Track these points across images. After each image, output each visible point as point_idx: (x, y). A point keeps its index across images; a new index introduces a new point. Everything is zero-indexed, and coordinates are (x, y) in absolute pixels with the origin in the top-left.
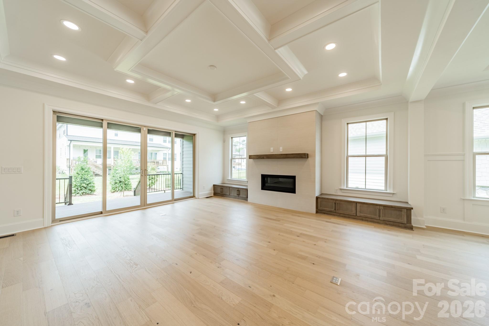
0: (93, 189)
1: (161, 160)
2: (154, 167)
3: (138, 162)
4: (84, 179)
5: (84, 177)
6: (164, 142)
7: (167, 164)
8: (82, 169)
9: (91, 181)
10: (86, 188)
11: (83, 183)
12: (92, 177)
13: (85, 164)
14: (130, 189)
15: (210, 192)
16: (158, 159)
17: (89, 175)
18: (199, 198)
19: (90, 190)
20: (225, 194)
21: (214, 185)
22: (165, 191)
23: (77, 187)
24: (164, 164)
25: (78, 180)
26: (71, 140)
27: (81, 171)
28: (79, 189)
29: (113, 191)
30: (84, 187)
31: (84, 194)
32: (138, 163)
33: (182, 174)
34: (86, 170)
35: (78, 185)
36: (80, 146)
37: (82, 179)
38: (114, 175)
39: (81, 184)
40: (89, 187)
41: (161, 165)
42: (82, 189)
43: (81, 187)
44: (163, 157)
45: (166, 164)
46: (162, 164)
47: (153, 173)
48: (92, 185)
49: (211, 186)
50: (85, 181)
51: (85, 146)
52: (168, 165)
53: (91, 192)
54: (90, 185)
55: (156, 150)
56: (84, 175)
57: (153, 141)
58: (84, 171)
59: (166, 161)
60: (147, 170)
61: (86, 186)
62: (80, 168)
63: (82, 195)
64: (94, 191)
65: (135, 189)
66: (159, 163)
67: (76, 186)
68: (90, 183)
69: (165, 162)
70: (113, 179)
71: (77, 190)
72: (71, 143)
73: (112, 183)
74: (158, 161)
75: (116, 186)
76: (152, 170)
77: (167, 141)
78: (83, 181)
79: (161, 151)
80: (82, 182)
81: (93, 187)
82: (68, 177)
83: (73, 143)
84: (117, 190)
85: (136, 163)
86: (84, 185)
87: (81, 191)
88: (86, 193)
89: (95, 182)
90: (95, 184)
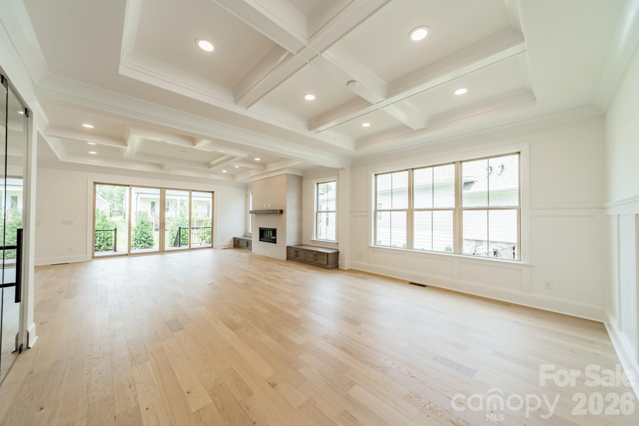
0: (152, 243)
4: (143, 232)
5: (143, 231)
8: (142, 223)
9: (150, 235)
10: (145, 242)
11: (142, 237)
12: (151, 231)
13: (145, 217)
15: (230, 244)
17: (149, 229)
18: (216, 249)
19: (149, 244)
20: (240, 246)
21: (234, 238)
23: (136, 241)
25: (138, 233)
26: (138, 193)
27: (141, 225)
28: (139, 242)
30: (143, 241)
31: (143, 247)
34: (146, 224)
35: (138, 238)
36: (147, 199)
37: (141, 232)
38: (172, 229)
39: (141, 238)
40: (148, 241)
42: (141, 243)
43: (140, 241)
48: (150, 238)
49: (231, 238)
50: (144, 235)
51: (153, 199)
53: (149, 246)
54: (148, 239)
56: (144, 229)
58: (143, 225)
60: (165, 224)
61: (145, 239)
62: (140, 222)
63: (141, 248)
64: (153, 245)
67: (136, 239)
68: (149, 237)
70: (171, 233)
71: (137, 243)
72: (138, 196)
73: (171, 237)
78: (143, 234)
80: (141, 235)
81: (152, 240)
82: (114, 229)
83: (140, 196)
86: (143, 238)
87: (140, 245)
88: (145, 246)
89: (153, 236)
90: (153, 238)
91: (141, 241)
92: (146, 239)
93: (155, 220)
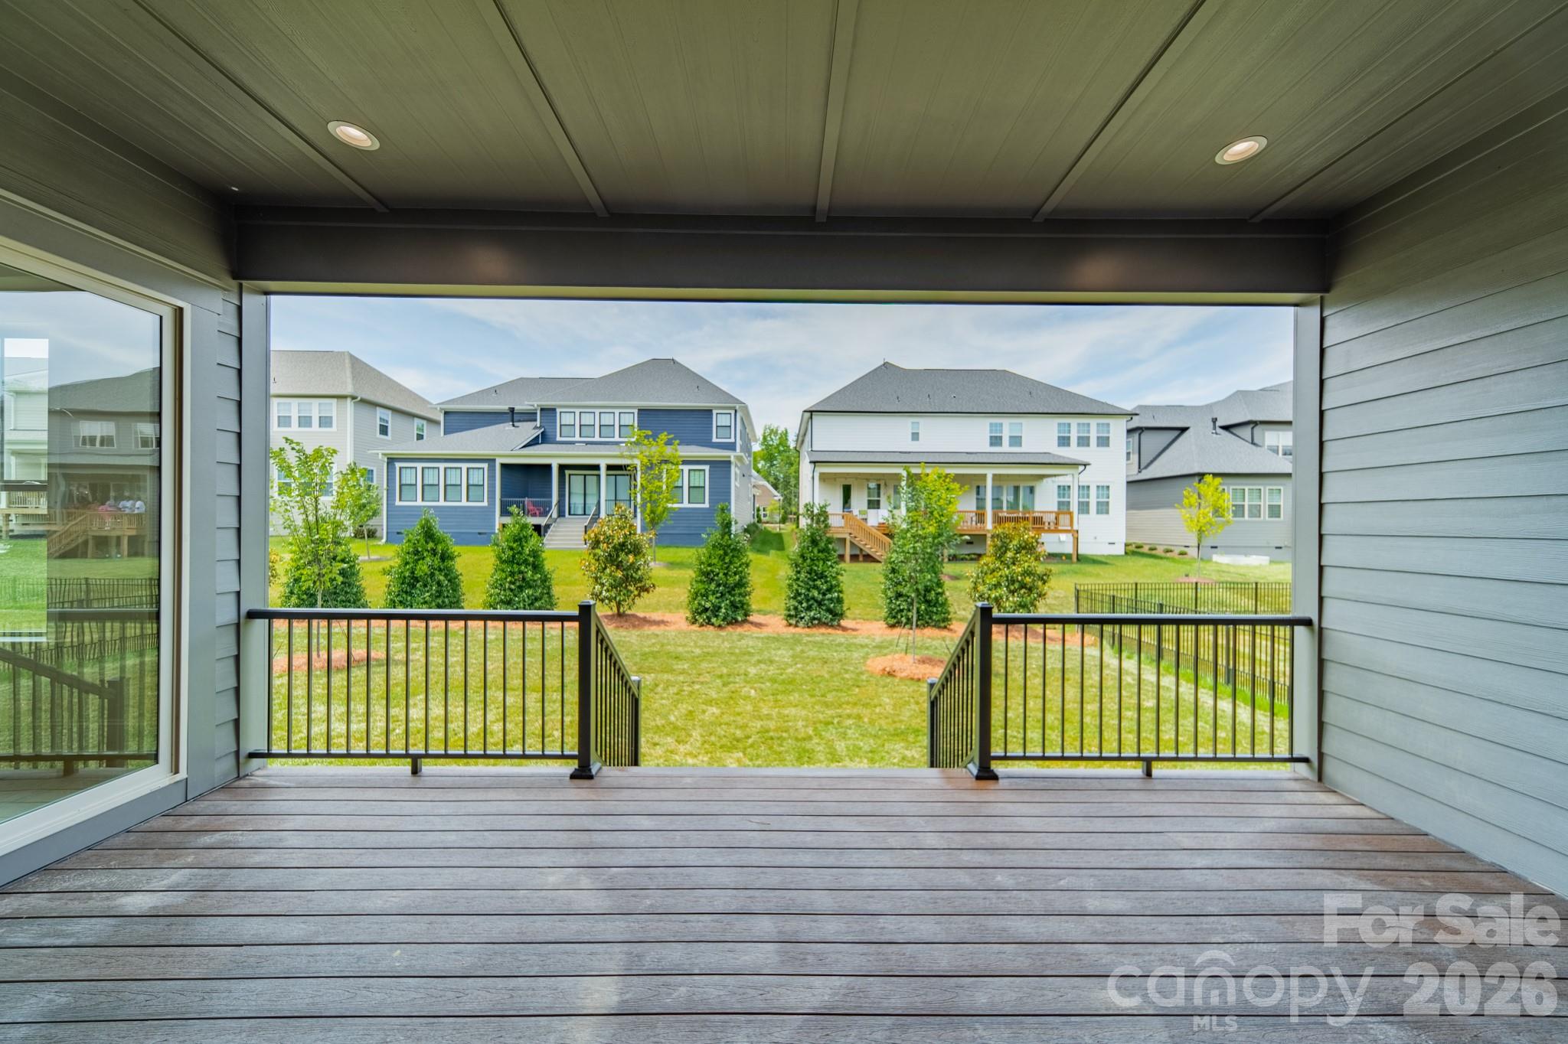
0: (838, 609)
1: (1051, 512)
2: (1030, 540)
3: (974, 519)
4: (815, 571)
5: (816, 568)
6: (1059, 445)
7: (1075, 527)
8: (814, 542)
9: (834, 583)
10: (820, 604)
11: (814, 587)
13: (824, 526)
14: (944, 621)
16: (1037, 508)
17: (828, 562)
19: (830, 611)
22: (1148, 762)
23: (798, 601)
24: (1060, 528)
25: (803, 575)
26: (815, 462)
27: (812, 548)
28: (804, 606)
29: (893, 621)
30: (816, 601)
31: (816, 622)
32: (974, 523)
33: (1307, 623)
34: (825, 545)
35: (803, 592)
36: (835, 476)
37: (812, 576)
38: (894, 567)
39: (809, 591)
40: (827, 602)
41: (1049, 531)
42: (810, 606)
43: (808, 601)
44: (1056, 499)
45: (1069, 528)
46: (1052, 528)
47: (1026, 564)
48: (834, 596)
50: (819, 583)
51: (846, 475)
52: (1077, 531)
53: (831, 620)
54: (829, 596)
55: (1032, 475)
56: (817, 562)
57: (1021, 445)
58: (816, 550)
59: (1071, 514)
61: (821, 596)
62: (809, 539)
63: (810, 624)
64: (841, 615)
65: (935, 692)
66: (1043, 523)
67: (797, 595)
68: (830, 590)
69: (1064, 520)
70: (891, 579)
71: (798, 609)
73: (889, 594)
74: (1036, 515)
75: (899, 605)
76: (1023, 552)
77: (1071, 439)
78: (815, 580)
79: (1049, 480)
80: (811, 583)
81: (840, 601)
83: (819, 468)
84: (904, 620)
85: (969, 524)
86: (816, 594)
87: (808, 613)
88: (819, 619)
89: (844, 587)
90: (841, 592)
91: (810, 603)
92: (824, 594)
93: (849, 531)
